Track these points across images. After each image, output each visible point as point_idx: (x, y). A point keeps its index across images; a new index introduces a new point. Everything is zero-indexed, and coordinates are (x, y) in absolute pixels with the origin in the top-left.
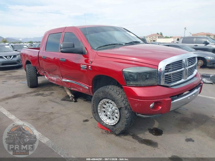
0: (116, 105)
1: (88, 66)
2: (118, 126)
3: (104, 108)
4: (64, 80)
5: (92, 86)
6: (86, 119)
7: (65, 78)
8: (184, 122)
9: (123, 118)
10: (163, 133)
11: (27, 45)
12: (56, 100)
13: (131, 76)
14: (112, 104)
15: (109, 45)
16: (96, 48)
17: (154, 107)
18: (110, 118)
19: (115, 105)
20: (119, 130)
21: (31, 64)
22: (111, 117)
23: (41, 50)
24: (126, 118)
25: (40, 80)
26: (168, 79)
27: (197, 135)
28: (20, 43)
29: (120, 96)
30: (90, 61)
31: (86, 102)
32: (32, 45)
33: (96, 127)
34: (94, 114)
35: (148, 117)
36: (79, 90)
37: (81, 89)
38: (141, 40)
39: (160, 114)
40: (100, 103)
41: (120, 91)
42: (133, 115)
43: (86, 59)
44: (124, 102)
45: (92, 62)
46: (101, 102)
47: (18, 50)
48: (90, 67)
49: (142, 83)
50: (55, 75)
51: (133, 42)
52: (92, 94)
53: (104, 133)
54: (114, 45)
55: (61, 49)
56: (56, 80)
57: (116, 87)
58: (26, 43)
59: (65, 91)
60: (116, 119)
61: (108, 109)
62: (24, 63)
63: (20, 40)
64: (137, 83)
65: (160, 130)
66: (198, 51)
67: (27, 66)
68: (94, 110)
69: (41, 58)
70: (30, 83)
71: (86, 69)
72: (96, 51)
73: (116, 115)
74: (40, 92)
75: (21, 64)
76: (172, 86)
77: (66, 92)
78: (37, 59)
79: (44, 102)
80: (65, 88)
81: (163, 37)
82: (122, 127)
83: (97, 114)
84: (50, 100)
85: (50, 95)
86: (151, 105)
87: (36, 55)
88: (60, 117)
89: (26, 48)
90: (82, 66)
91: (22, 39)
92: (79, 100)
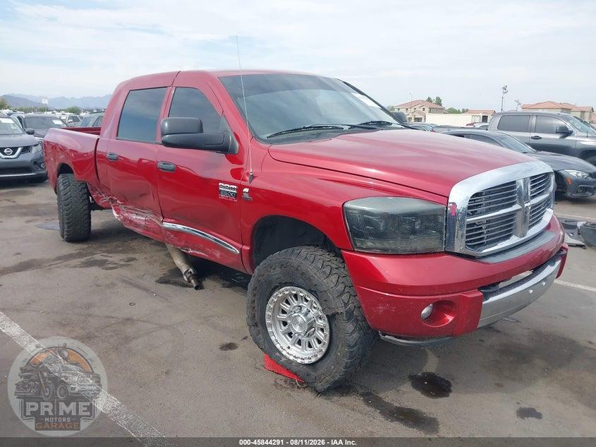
0: (321, 305)
1: (241, 188)
2: (322, 368)
3: (284, 312)
4: (167, 225)
5: (251, 245)
6: (229, 342)
7: (169, 220)
8: (511, 358)
9: (340, 345)
10: (452, 388)
11: (63, 118)
12: (141, 281)
13: (368, 222)
14: (307, 301)
15: (304, 128)
16: (265, 137)
17: (432, 317)
18: (299, 342)
19: (318, 304)
20: (327, 378)
21: (73, 172)
22: (305, 339)
23: (104, 135)
24: (349, 346)
25: (98, 220)
26: (476, 236)
27: (548, 397)
28: (43, 110)
29: (334, 278)
30: (248, 174)
31: (228, 291)
32: (75, 119)
33: (258, 366)
34: (253, 328)
35: (415, 344)
36: (212, 255)
37: (218, 254)
38: (394, 118)
39: (448, 336)
40: (272, 298)
41: (334, 266)
42: (367, 336)
43: (236, 166)
44: (345, 297)
45: (253, 177)
46: (275, 294)
47: (37, 132)
48: (246, 190)
49: (401, 245)
50: (141, 208)
51: (372, 122)
52: (249, 271)
53: (281, 385)
54: (320, 131)
55: (163, 134)
56: (143, 223)
57: (320, 252)
58: (59, 111)
59: (169, 255)
60: (318, 345)
61: (296, 316)
62: (51, 168)
63: (45, 102)
64: (386, 245)
65: (443, 379)
66: (542, 152)
67: (60, 179)
68: (254, 317)
69: (103, 157)
70: (68, 227)
71: (236, 196)
72: (267, 146)
73: (320, 335)
74: (95, 256)
75: (42, 172)
76: (484, 257)
77: (172, 258)
78: (90, 160)
79: (107, 286)
80: (170, 246)
81: (443, 109)
82: (335, 370)
83: (261, 328)
84: (124, 281)
85: (123, 265)
86: (425, 311)
87: (89, 149)
88: (154, 333)
89: (59, 126)
90: (223, 187)
91: (50, 101)
92: (208, 283)
